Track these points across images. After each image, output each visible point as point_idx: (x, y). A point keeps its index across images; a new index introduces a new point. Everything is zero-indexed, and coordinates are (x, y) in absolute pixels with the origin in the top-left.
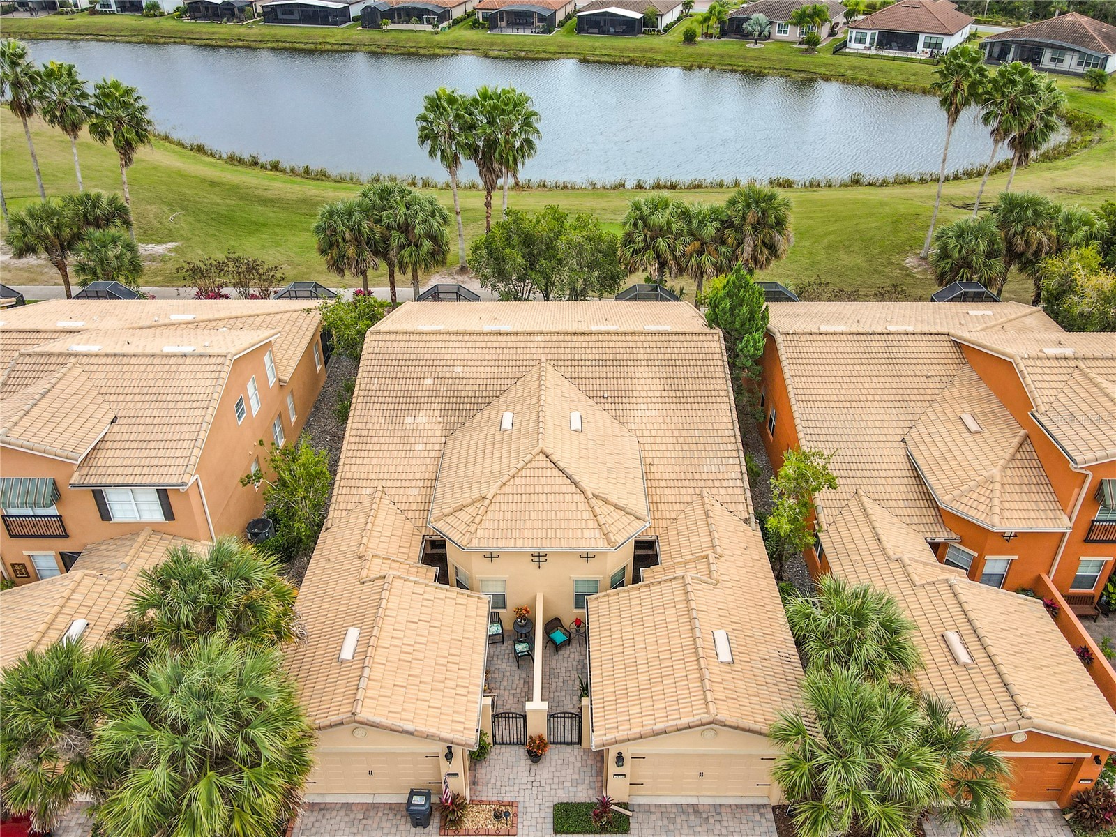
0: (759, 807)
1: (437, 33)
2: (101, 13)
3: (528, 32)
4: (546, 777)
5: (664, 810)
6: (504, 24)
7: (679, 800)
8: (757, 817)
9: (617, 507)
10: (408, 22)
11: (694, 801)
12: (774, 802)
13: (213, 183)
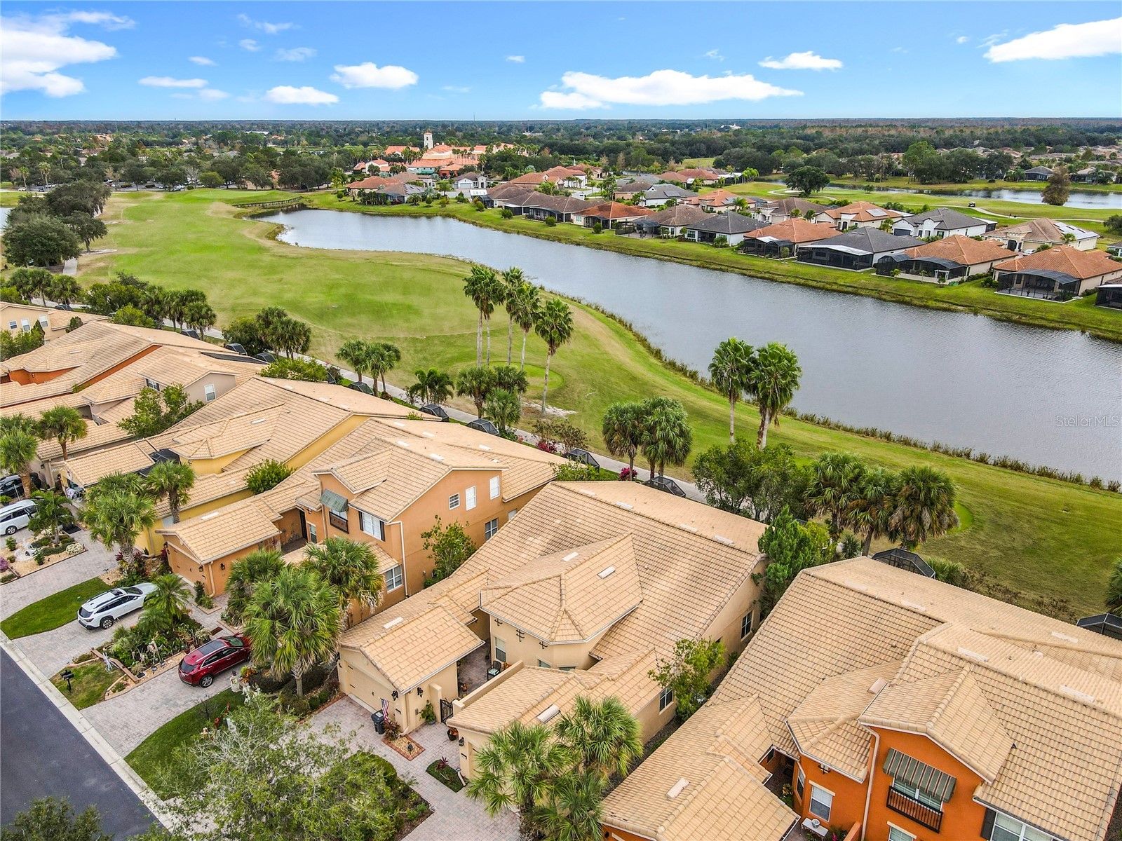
1: (942, 287)
2: (686, 240)
3: (1039, 296)
6: (1021, 286)
9: (573, 623)
10: (917, 274)
13: (634, 379)
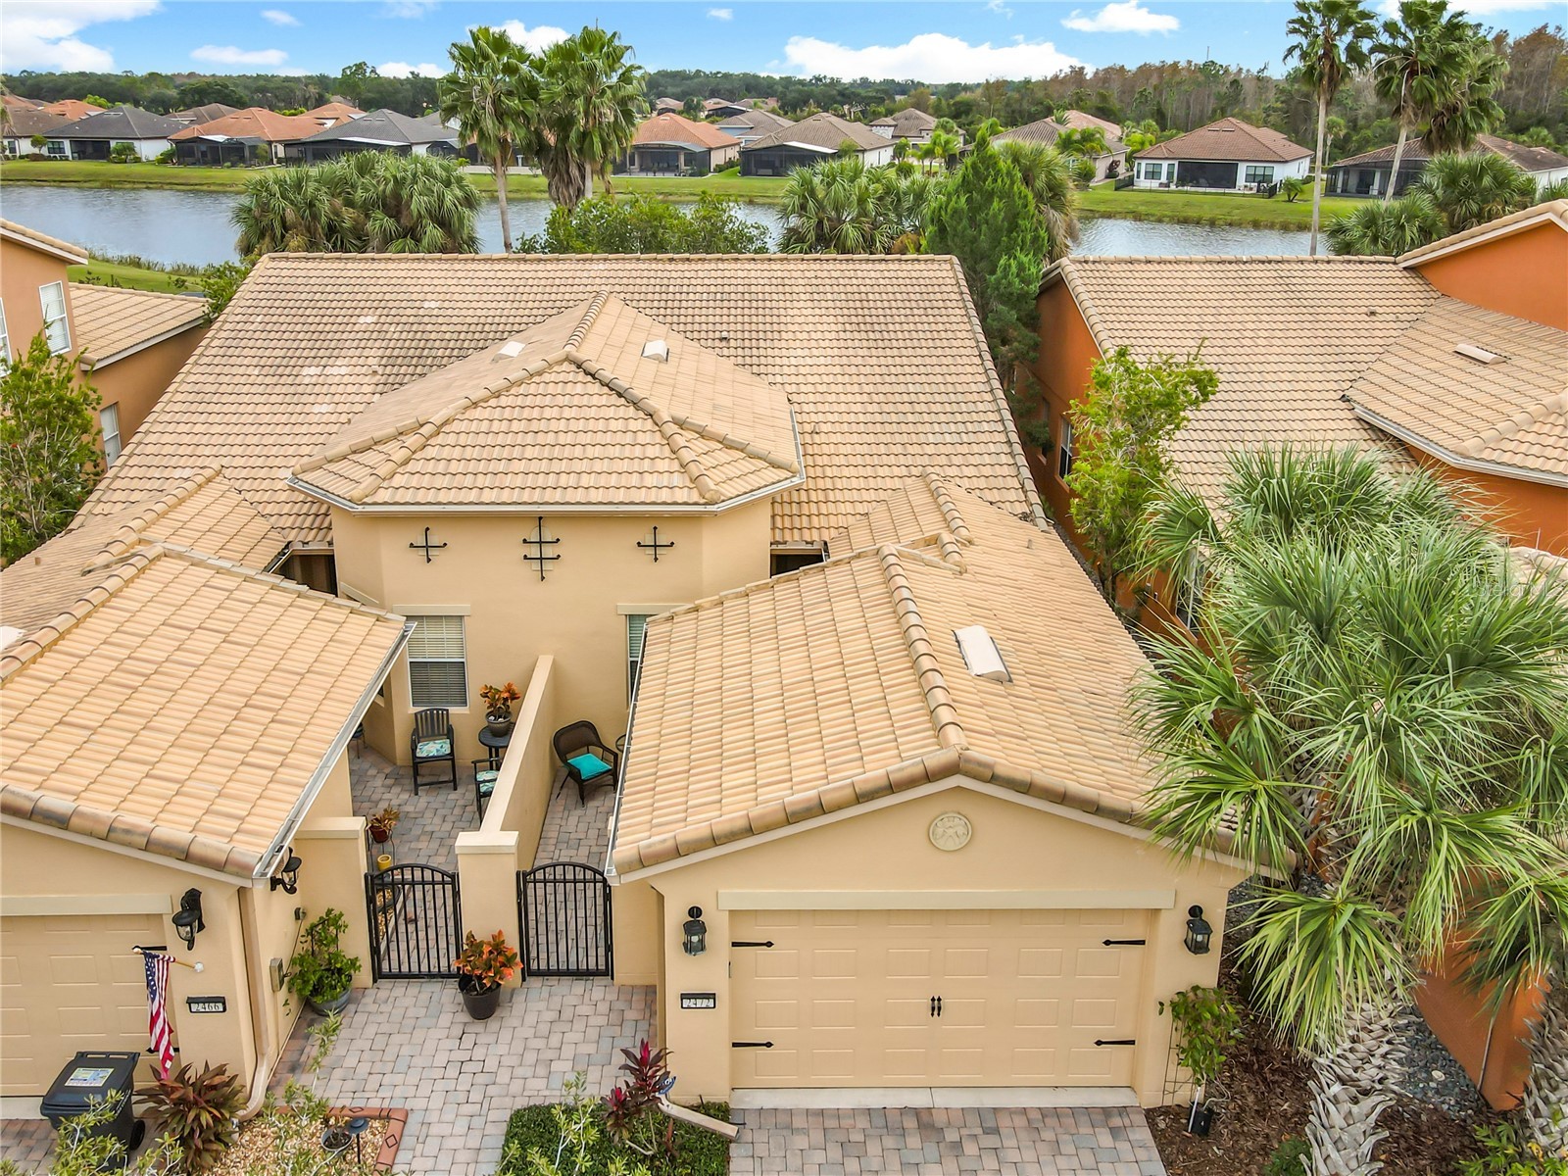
0: (1107, 1112)
2: (47, 158)
3: (670, 176)
4: (502, 1049)
5: (831, 1123)
7: (875, 1100)
8: (1105, 1139)
9: (727, 444)
11: (920, 1100)
12: (1151, 1098)
